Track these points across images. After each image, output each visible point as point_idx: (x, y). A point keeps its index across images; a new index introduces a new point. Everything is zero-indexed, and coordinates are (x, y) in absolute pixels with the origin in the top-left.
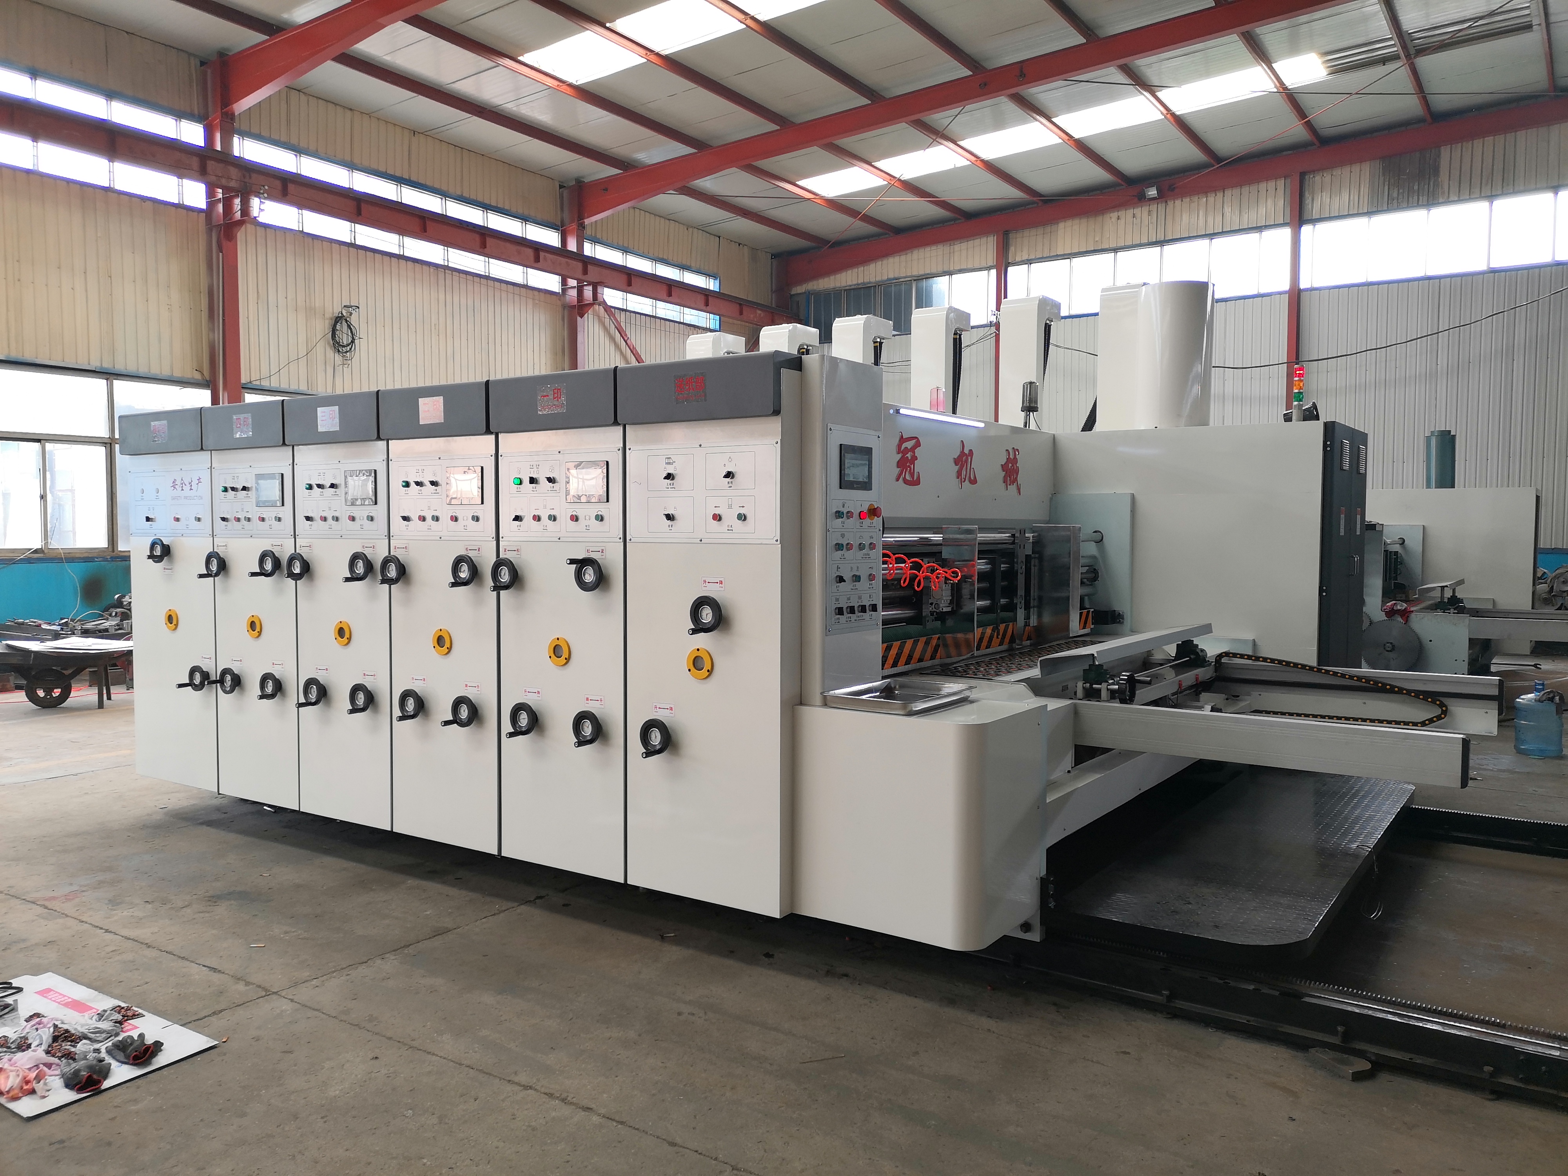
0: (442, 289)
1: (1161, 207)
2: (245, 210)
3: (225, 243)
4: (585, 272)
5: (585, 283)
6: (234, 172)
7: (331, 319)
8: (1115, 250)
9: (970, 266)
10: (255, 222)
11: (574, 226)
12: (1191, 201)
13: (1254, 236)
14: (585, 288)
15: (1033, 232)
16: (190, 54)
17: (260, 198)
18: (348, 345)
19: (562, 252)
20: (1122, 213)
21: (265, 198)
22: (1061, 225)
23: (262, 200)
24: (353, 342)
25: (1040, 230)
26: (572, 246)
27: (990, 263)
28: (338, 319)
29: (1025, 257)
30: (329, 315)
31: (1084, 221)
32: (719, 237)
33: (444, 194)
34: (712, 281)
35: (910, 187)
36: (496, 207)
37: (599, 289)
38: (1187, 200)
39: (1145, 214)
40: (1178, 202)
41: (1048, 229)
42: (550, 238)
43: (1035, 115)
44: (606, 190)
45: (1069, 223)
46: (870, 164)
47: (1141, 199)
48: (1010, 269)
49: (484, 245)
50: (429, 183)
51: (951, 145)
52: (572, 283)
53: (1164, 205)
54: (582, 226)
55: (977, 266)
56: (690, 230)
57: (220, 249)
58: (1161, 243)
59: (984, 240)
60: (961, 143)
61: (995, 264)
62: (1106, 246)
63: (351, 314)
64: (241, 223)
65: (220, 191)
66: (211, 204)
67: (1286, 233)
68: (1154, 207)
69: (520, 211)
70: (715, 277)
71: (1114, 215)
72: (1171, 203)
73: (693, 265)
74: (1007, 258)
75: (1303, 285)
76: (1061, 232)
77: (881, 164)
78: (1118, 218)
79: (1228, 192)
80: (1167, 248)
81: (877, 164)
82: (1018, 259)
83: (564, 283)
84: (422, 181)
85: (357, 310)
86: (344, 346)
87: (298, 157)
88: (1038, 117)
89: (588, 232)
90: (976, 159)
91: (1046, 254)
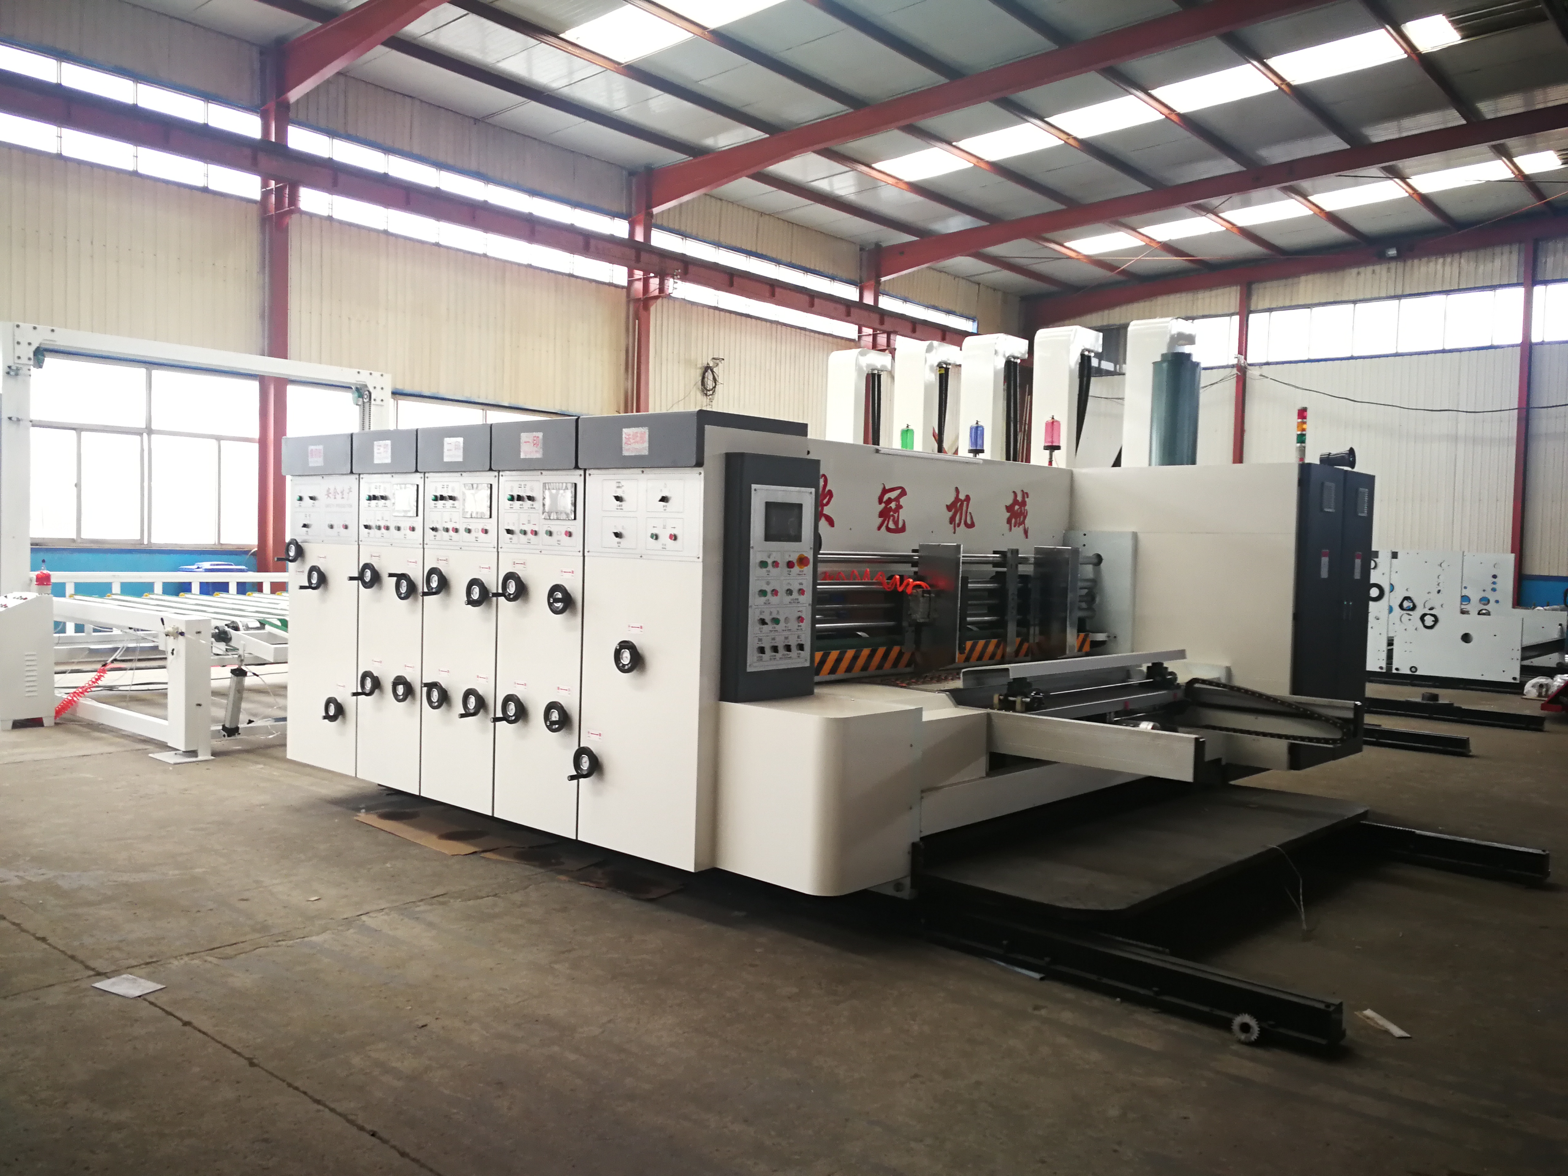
0: (774, 340)
1: (1400, 265)
2: (662, 289)
3: (642, 312)
4: (882, 322)
5: (878, 332)
6: (655, 259)
7: (701, 368)
8: (1355, 302)
9: (1213, 313)
10: (669, 296)
11: (872, 282)
12: (1428, 262)
14: (879, 335)
15: (1275, 283)
16: (622, 168)
17: (674, 279)
18: (712, 390)
19: (860, 305)
20: (1362, 269)
21: (678, 279)
22: (1303, 278)
23: (675, 280)
24: (715, 387)
25: (1282, 282)
26: (869, 300)
27: (1232, 311)
28: (707, 368)
29: (1267, 306)
30: (699, 365)
31: (1325, 276)
32: (979, 284)
33: (778, 262)
34: (970, 323)
35: (1168, 248)
36: (815, 270)
37: (892, 337)
38: (1424, 260)
39: (1384, 272)
40: (1416, 261)
41: (1290, 281)
42: (850, 293)
43: (1293, 195)
44: (902, 253)
45: (1310, 277)
46: (1134, 230)
47: (1381, 258)
48: (1252, 317)
49: (812, 305)
50: (769, 254)
51: (1213, 217)
52: (867, 331)
53: (1402, 264)
54: (878, 283)
55: (1220, 313)
56: (957, 279)
57: (637, 316)
58: (1399, 298)
59: (1227, 290)
60: (1221, 215)
61: (1238, 311)
62: (1346, 299)
63: (717, 365)
64: (656, 298)
65: (641, 273)
66: (630, 283)
67: (1519, 292)
68: (1393, 265)
69: (831, 272)
70: (974, 321)
71: (1354, 271)
72: (1409, 263)
73: (957, 311)
74: (1249, 306)
75: (1535, 339)
76: (1302, 286)
77: (1145, 230)
78: (1359, 273)
79: (1465, 254)
80: (1404, 301)
81: (1141, 230)
82: (1260, 307)
83: (860, 331)
84: (764, 253)
85: (723, 361)
86: (709, 391)
87: (684, 240)
88: (1296, 197)
89: (882, 287)
90: (1231, 226)
91: (1287, 304)
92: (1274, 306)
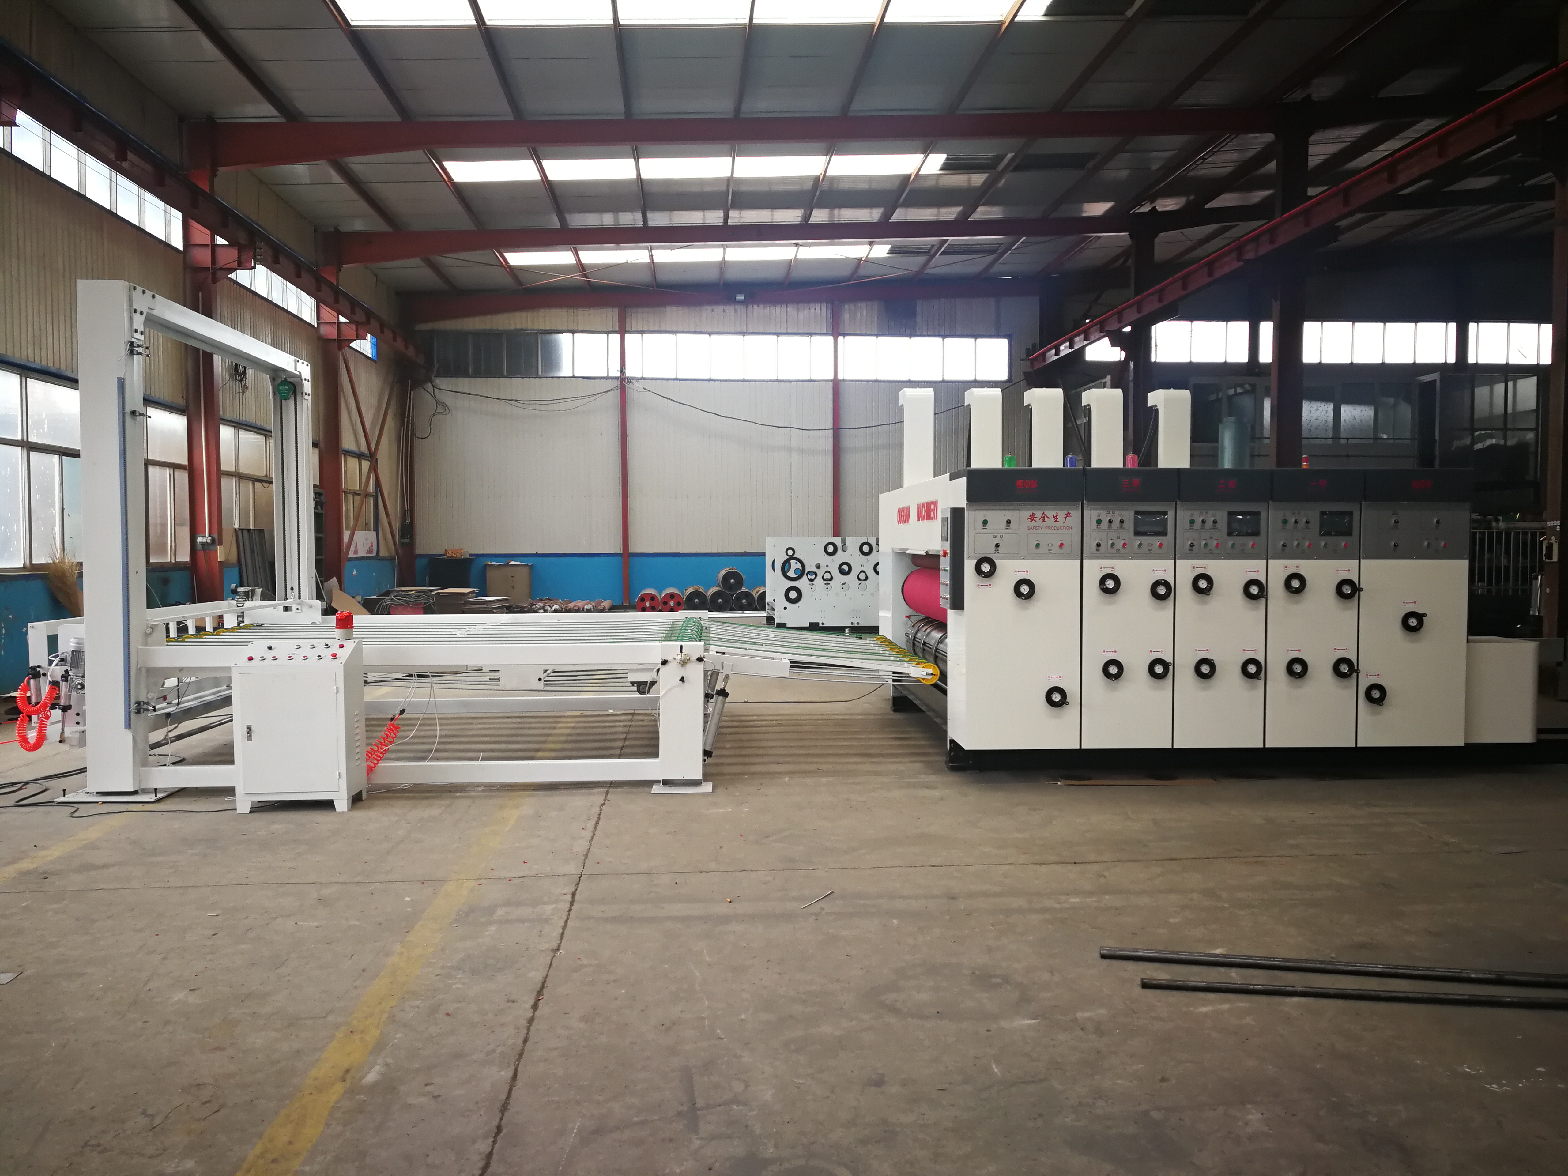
1: (743, 308)
2: (240, 262)
3: (211, 285)
6: (234, 226)
8: (710, 334)
9: (593, 329)
11: (333, 268)
12: (767, 307)
13: (806, 339)
15: (646, 310)
16: (175, 111)
20: (715, 308)
22: (668, 309)
25: (651, 310)
27: (610, 329)
29: (641, 328)
31: (687, 309)
35: (584, 269)
38: (761, 306)
39: (733, 311)
40: (755, 307)
41: (657, 310)
44: (370, 242)
45: (674, 309)
46: (573, 250)
48: (629, 336)
53: (746, 308)
54: (339, 269)
55: (602, 329)
57: (200, 288)
58: (744, 334)
59: (607, 310)
61: (618, 329)
62: (703, 330)
65: (213, 239)
66: (186, 247)
68: (738, 307)
71: (709, 308)
72: (750, 306)
74: (626, 326)
75: (840, 377)
76: (668, 315)
78: (712, 310)
79: (791, 306)
80: (747, 337)
81: (580, 252)
82: (635, 329)
83: (318, 318)
86: (240, 375)
89: (339, 274)
91: (656, 329)
92: (645, 329)
